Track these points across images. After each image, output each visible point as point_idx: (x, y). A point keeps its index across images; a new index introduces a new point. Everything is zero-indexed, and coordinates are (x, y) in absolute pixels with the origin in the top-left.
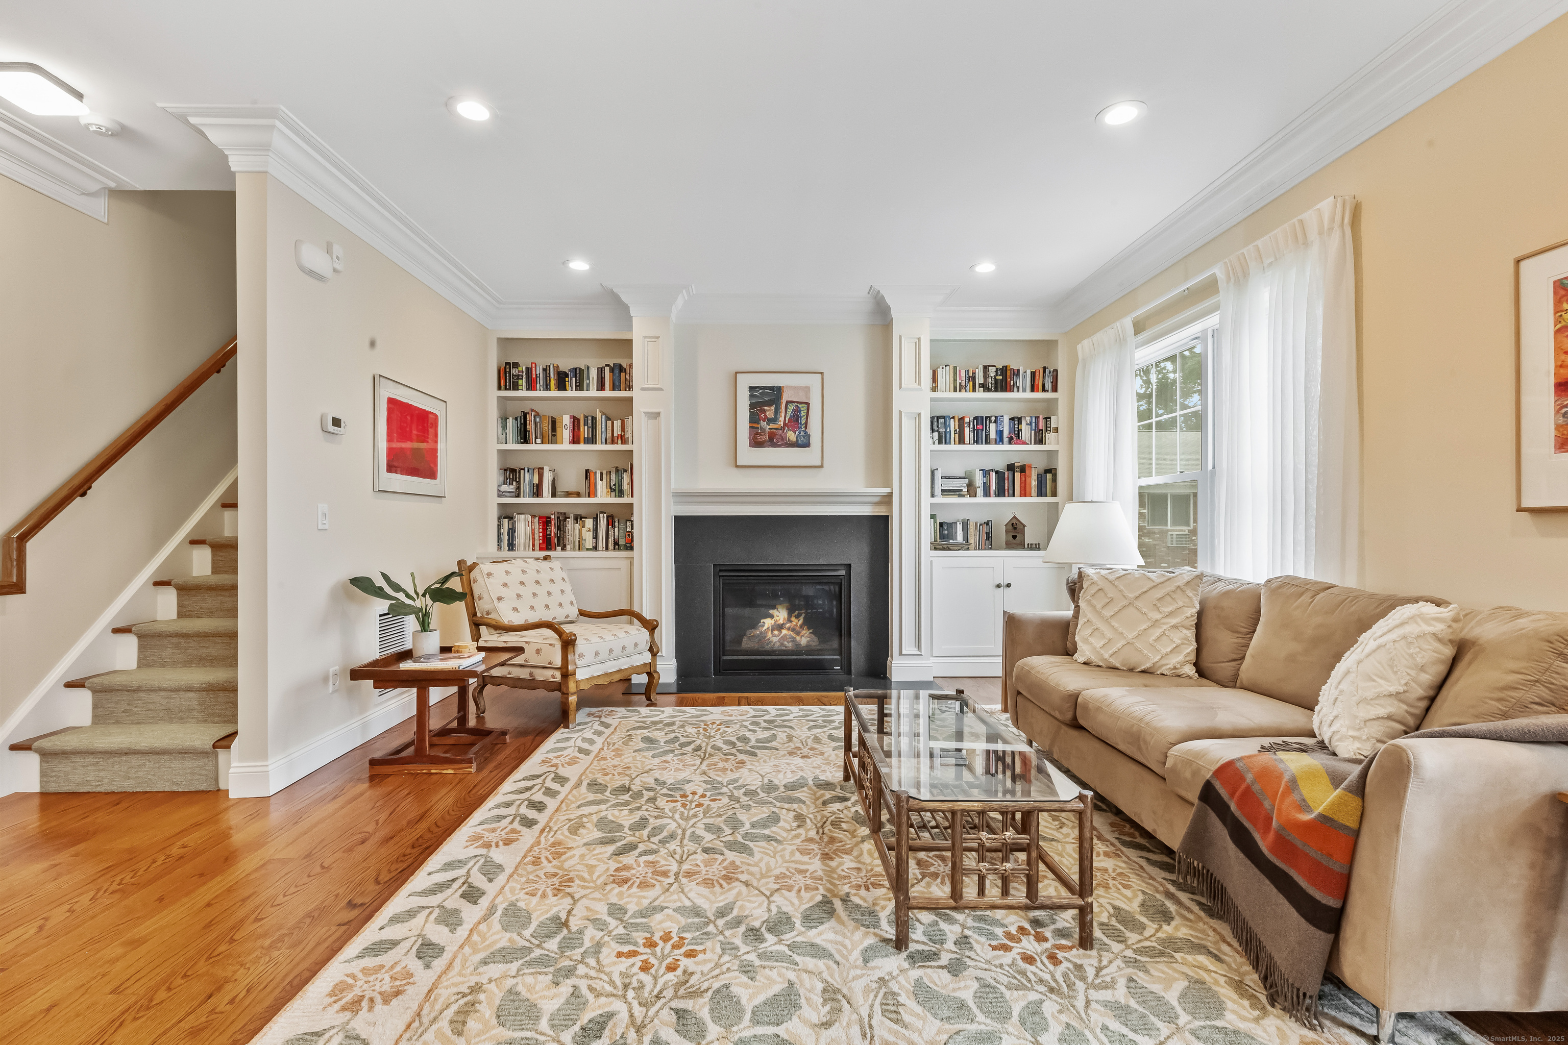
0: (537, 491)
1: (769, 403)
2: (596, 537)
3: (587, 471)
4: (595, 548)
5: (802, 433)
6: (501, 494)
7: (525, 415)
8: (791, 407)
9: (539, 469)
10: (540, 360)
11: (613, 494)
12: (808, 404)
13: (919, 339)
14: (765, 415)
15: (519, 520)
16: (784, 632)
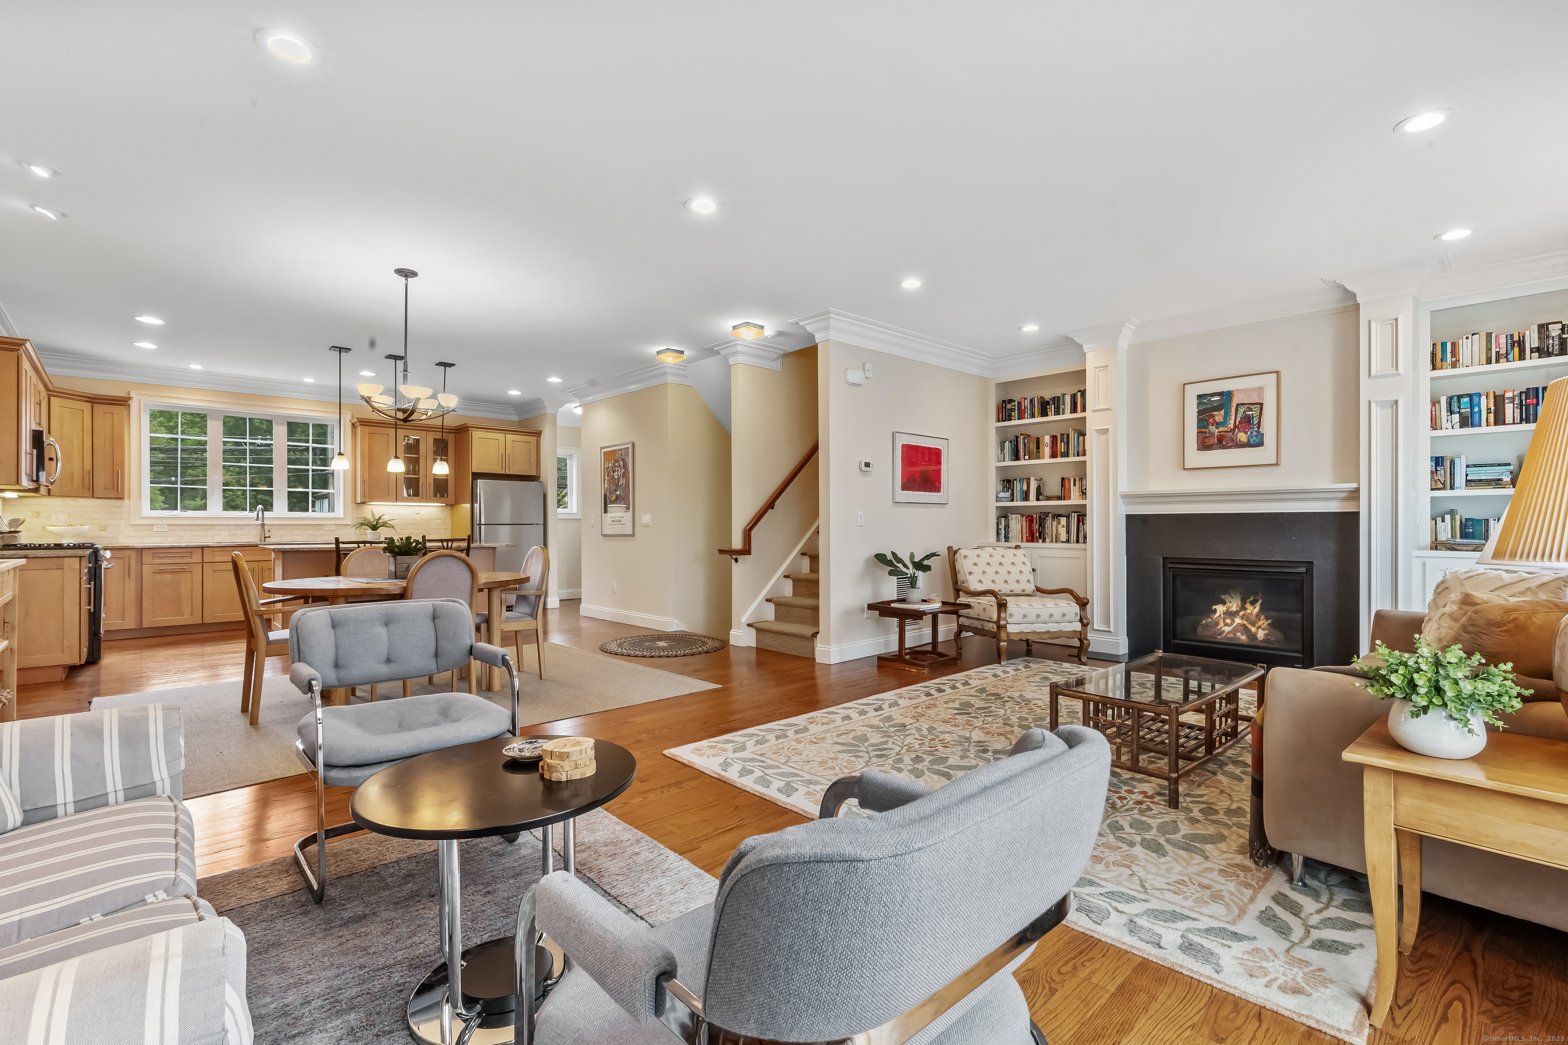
0: (1026, 497)
2: (1068, 532)
3: (1063, 479)
4: (1068, 541)
5: (1254, 433)
6: (998, 499)
7: (1017, 438)
8: (1242, 410)
9: (1027, 479)
10: (1028, 395)
11: (1084, 497)
13: (1396, 319)
14: (1214, 420)
15: (1012, 519)
16: (1238, 621)
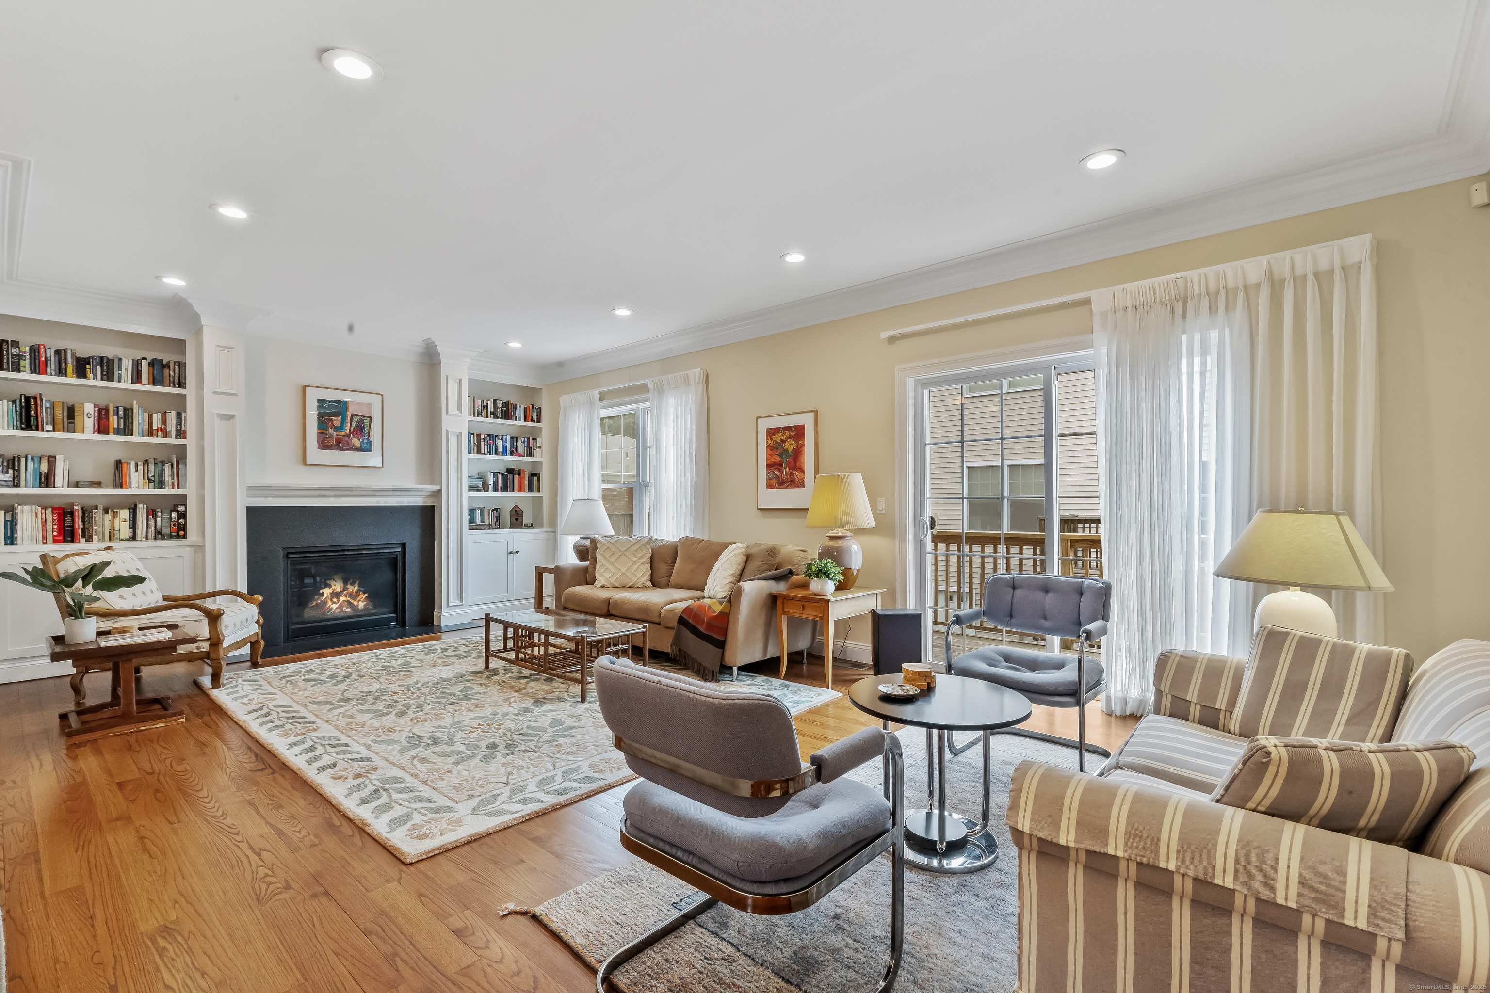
0: (47, 480)
1: (337, 415)
2: (133, 526)
3: (119, 463)
4: (133, 538)
5: (365, 441)
7: (28, 399)
8: (356, 419)
9: (49, 457)
10: (51, 344)
11: (151, 485)
12: (371, 418)
13: (460, 380)
14: (332, 424)
15: (22, 511)
16: (342, 598)
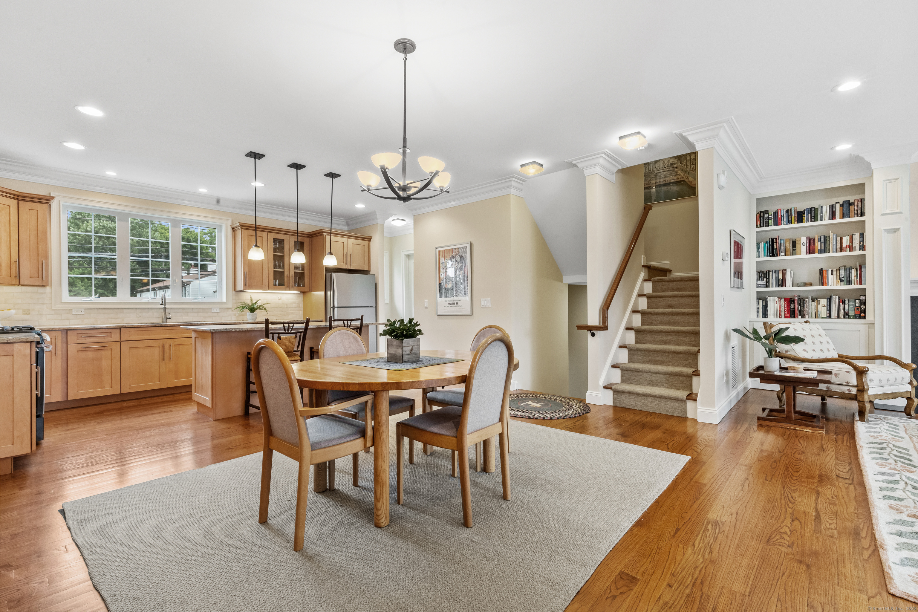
0: (782, 283)
2: (830, 309)
3: (821, 270)
4: (830, 317)
6: (758, 286)
7: (773, 240)
9: (783, 270)
10: (783, 207)
11: (842, 283)
15: (770, 300)
